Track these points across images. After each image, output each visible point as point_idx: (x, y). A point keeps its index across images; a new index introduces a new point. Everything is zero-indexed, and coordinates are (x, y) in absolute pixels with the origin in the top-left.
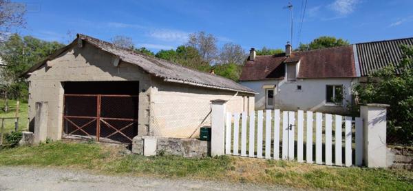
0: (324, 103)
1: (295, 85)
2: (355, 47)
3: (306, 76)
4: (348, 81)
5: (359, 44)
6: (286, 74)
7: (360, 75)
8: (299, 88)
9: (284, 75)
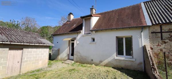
0: (115, 56)
1: (89, 38)
2: (143, 5)
3: (98, 29)
4: (138, 31)
5: (146, 2)
6: (84, 28)
7: (151, 24)
8: (94, 40)
9: (82, 29)
